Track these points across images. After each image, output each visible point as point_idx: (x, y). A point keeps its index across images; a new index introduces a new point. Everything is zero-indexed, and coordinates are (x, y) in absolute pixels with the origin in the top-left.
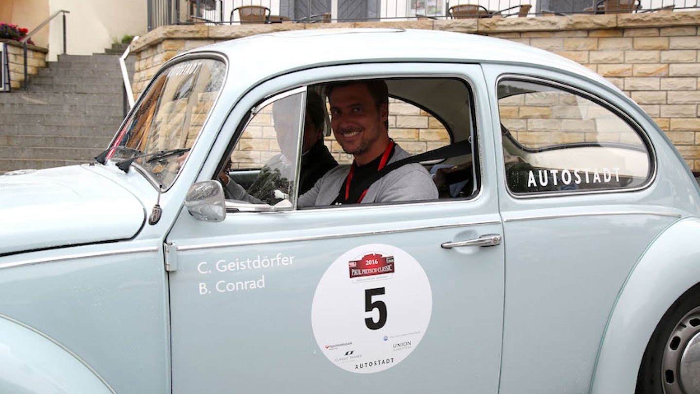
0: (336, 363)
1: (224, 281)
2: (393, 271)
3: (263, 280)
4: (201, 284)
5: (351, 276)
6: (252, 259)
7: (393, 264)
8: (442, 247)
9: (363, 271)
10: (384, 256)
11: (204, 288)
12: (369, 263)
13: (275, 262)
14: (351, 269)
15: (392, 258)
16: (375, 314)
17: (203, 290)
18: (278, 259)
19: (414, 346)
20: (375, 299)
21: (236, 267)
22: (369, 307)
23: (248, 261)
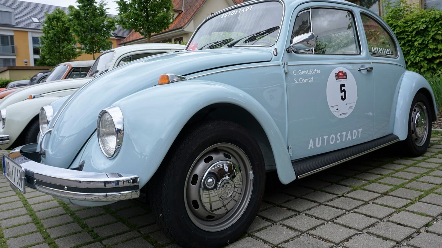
0: (333, 113)
1: (301, 78)
2: (346, 78)
3: (312, 79)
4: (295, 79)
5: (336, 79)
6: (309, 70)
7: (346, 75)
8: (358, 70)
9: (339, 77)
10: (344, 72)
11: (296, 81)
12: (340, 74)
13: (315, 72)
14: (336, 76)
15: (346, 73)
16: (343, 94)
17: (296, 82)
18: (316, 71)
19: (353, 108)
20: (343, 88)
21: (304, 73)
22: (342, 91)
23: (308, 71)
